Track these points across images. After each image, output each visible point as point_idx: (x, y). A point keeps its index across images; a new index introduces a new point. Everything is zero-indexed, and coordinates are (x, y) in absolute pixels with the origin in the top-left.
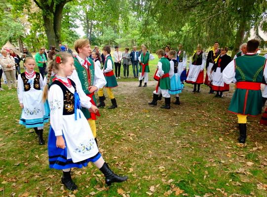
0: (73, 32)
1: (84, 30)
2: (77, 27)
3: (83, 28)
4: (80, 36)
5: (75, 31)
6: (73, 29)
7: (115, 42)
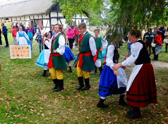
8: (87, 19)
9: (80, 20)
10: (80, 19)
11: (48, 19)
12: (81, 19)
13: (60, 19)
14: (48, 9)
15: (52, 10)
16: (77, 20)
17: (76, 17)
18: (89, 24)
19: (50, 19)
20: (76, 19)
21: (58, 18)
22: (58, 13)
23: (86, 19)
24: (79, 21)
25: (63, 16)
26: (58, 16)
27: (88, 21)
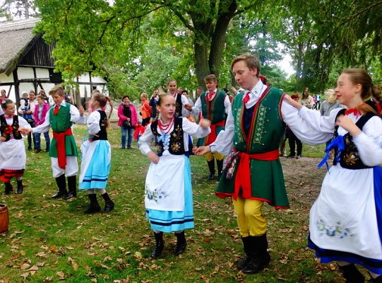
0: (271, 69)
1: (293, 63)
2: (280, 58)
3: (292, 60)
4: (286, 75)
5: (275, 67)
6: (271, 63)
8: (104, 84)
9: (88, 87)
10: (88, 83)
12: (91, 83)
13: (42, 84)
14: (11, 61)
15: (21, 63)
16: (82, 87)
17: (80, 81)
19: (17, 83)
20: (78, 83)
21: (37, 82)
22: (37, 70)
23: (100, 84)
24: (85, 88)
25: (48, 76)
26: (35, 77)
27: (106, 88)
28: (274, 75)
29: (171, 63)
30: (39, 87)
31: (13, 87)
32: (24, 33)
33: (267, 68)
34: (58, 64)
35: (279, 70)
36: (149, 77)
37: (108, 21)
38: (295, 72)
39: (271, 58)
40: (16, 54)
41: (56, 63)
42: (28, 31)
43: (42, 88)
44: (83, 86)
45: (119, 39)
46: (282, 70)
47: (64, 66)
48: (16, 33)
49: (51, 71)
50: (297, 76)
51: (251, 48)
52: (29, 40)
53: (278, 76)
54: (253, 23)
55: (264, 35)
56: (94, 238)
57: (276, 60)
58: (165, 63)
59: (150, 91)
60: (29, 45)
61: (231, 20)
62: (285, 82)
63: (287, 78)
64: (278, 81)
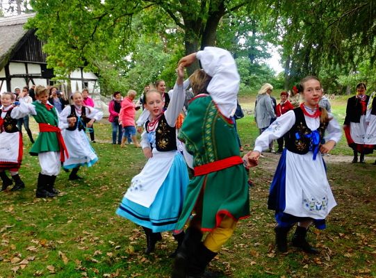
0: (260, 67)
1: (282, 61)
2: (269, 56)
4: (275, 72)
5: (264, 65)
6: (260, 61)
7: (336, 82)
8: (95, 80)
9: (80, 83)
10: (79, 79)
11: (2, 79)
12: (82, 79)
13: (34, 80)
14: (3, 57)
15: (13, 59)
16: (73, 83)
17: (71, 77)
18: (99, 91)
19: (8, 78)
20: (70, 80)
21: (28, 78)
22: (29, 66)
23: (92, 80)
24: (77, 84)
25: (40, 72)
26: (27, 72)
27: (97, 84)
28: (264, 73)
29: (162, 60)
30: (30, 83)
31: (5, 82)
32: (16, 28)
33: (257, 65)
34: (50, 60)
35: (268, 68)
36: (140, 73)
37: (100, 18)
38: (284, 69)
39: (260, 56)
40: (8, 49)
41: (48, 58)
42: (20, 26)
43: (34, 84)
44: (75, 81)
45: (111, 35)
46: (270, 67)
47: (56, 62)
48: (8, 29)
49: (43, 67)
50: (285, 74)
51: (240, 46)
52: (21, 36)
53: (267, 73)
54: (243, 22)
55: (254, 33)
56: (84, 232)
57: (265, 58)
58: (156, 60)
59: (141, 87)
60: (22, 40)
61: (221, 19)
62: (274, 80)
63: (276, 75)
64: (267, 79)
